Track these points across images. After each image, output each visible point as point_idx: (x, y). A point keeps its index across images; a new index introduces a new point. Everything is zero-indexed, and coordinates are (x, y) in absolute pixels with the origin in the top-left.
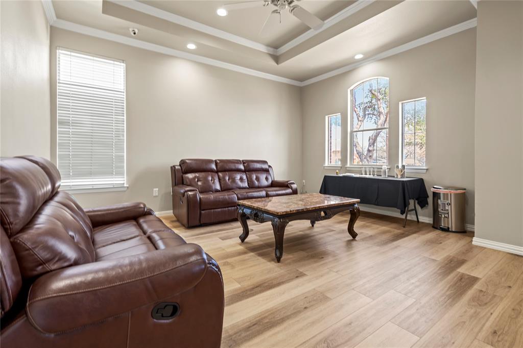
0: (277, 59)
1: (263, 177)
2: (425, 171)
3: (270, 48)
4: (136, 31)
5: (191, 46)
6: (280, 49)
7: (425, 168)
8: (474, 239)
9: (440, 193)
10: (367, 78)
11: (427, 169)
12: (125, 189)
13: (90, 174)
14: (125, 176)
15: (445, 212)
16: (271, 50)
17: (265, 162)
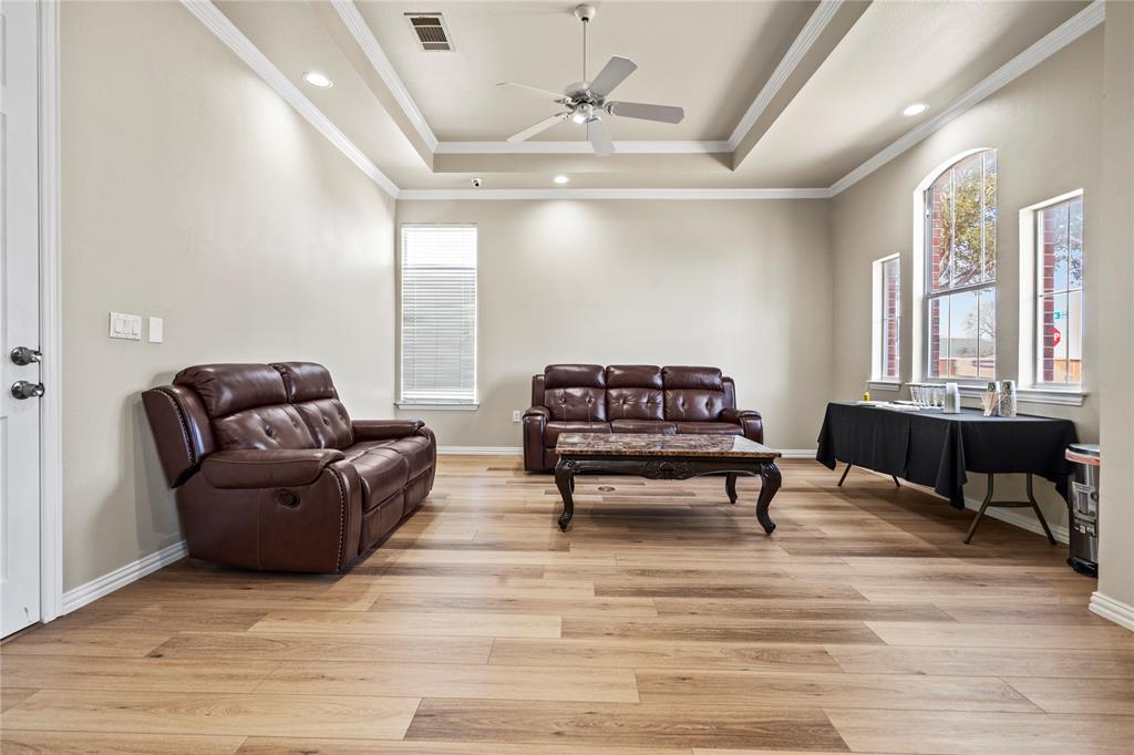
0: (729, 160)
1: (702, 401)
2: (1080, 399)
3: (710, 143)
4: (479, 181)
5: (561, 180)
6: (731, 138)
7: (1079, 390)
8: (1097, 596)
9: (1082, 466)
10: (955, 154)
11: (1085, 396)
12: (475, 408)
13: (435, 385)
14: (475, 389)
15: (1087, 518)
16: (714, 147)
17: (715, 371)
